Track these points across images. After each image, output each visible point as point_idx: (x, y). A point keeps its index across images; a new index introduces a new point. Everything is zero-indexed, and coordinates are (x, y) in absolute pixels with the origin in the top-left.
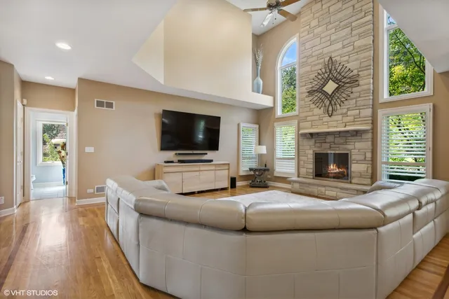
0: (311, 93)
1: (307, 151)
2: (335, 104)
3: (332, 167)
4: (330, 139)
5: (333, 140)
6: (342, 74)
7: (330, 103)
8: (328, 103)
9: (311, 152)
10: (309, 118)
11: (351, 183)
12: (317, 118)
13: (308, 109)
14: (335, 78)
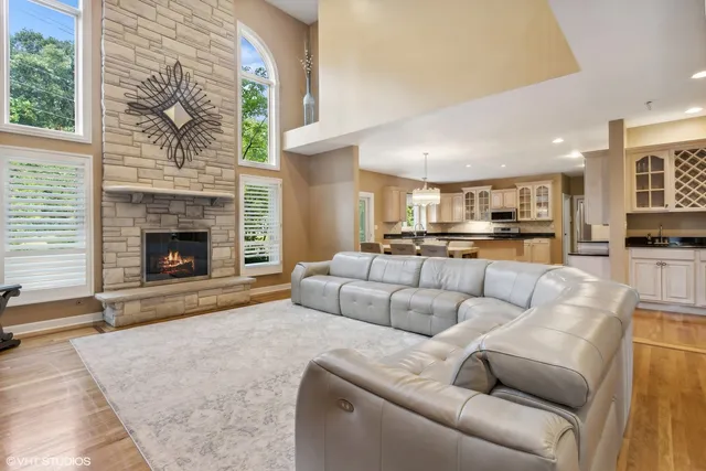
0: (135, 107)
1: (124, 231)
2: (188, 149)
3: (171, 258)
4: (176, 207)
5: (182, 210)
6: (199, 103)
7: (179, 143)
8: (175, 142)
9: (137, 232)
10: (129, 160)
11: (210, 278)
12: (150, 163)
13: (128, 140)
14: (187, 103)
